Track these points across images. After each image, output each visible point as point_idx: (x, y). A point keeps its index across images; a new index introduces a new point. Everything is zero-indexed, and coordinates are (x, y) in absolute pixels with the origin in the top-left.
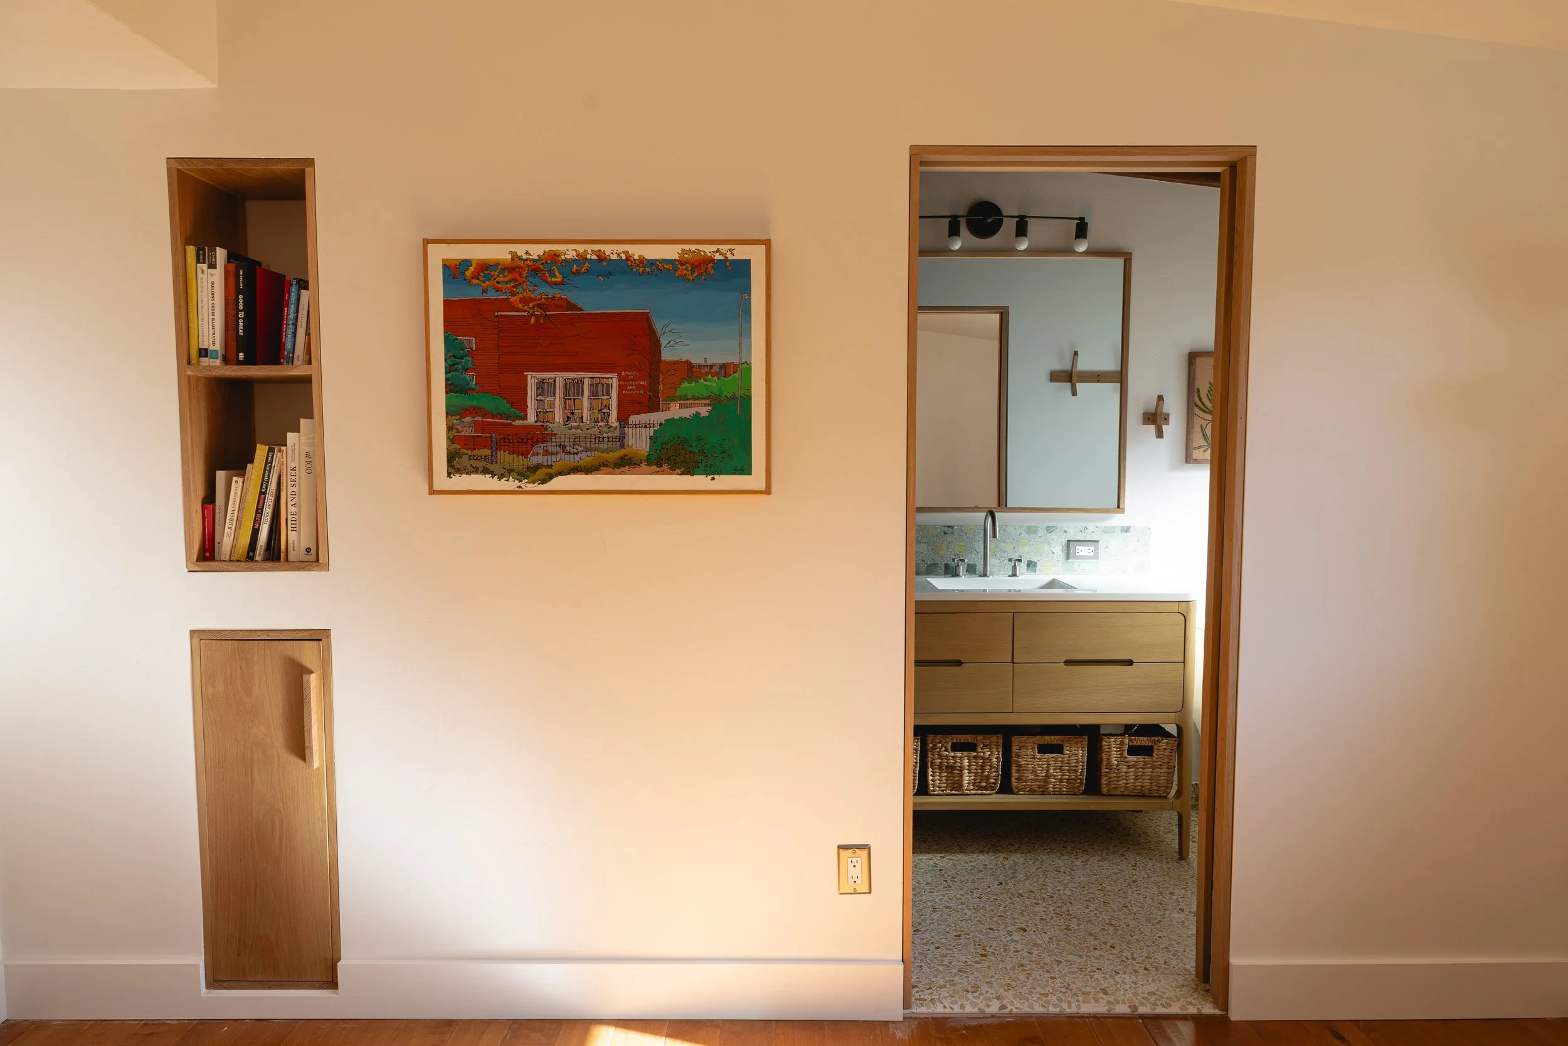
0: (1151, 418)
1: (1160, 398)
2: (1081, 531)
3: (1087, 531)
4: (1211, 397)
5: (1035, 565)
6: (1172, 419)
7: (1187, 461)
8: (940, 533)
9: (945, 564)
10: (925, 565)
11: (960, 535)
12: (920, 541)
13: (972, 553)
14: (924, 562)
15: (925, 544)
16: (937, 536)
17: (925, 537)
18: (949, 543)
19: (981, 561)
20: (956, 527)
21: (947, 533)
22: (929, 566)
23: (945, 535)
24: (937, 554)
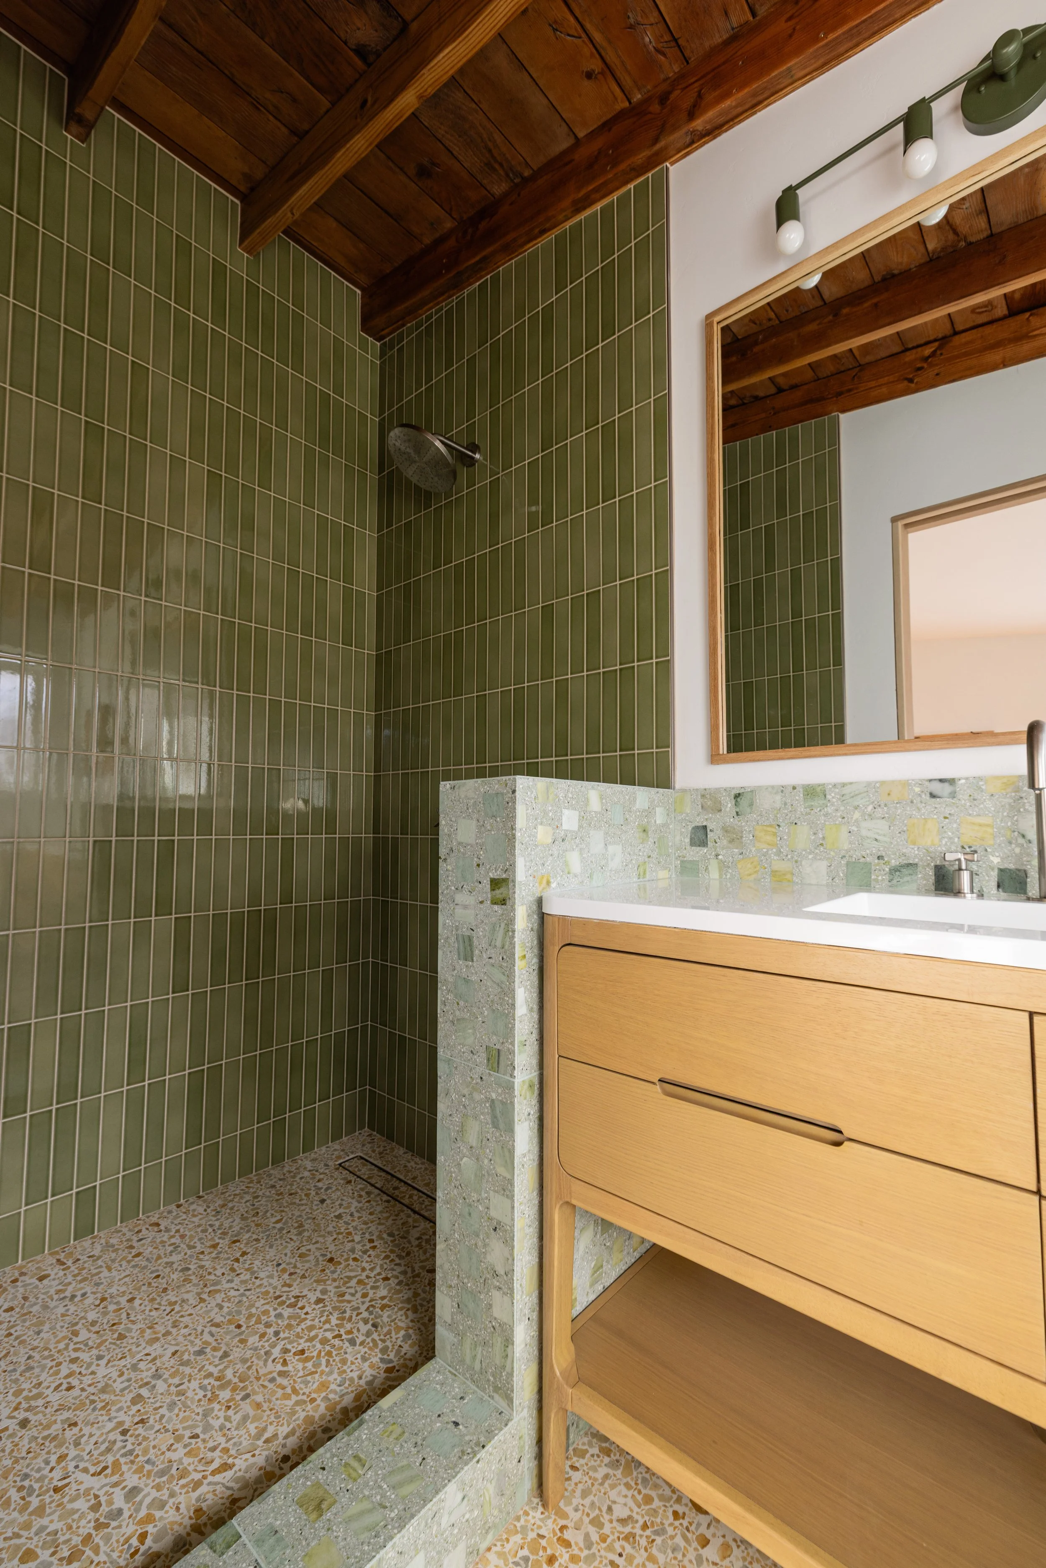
8: (920, 795)
9: (936, 867)
10: (884, 867)
11: (974, 800)
12: (870, 815)
13: (1010, 843)
14: (881, 861)
15: (883, 821)
16: (912, 802)
17: (883, 806)
18: (945, 818)
19: (1035, 862)
20: (963, 781)
21: (939, 794)
22: (895, 870)
23: (933, 800)
24: (914, 844)
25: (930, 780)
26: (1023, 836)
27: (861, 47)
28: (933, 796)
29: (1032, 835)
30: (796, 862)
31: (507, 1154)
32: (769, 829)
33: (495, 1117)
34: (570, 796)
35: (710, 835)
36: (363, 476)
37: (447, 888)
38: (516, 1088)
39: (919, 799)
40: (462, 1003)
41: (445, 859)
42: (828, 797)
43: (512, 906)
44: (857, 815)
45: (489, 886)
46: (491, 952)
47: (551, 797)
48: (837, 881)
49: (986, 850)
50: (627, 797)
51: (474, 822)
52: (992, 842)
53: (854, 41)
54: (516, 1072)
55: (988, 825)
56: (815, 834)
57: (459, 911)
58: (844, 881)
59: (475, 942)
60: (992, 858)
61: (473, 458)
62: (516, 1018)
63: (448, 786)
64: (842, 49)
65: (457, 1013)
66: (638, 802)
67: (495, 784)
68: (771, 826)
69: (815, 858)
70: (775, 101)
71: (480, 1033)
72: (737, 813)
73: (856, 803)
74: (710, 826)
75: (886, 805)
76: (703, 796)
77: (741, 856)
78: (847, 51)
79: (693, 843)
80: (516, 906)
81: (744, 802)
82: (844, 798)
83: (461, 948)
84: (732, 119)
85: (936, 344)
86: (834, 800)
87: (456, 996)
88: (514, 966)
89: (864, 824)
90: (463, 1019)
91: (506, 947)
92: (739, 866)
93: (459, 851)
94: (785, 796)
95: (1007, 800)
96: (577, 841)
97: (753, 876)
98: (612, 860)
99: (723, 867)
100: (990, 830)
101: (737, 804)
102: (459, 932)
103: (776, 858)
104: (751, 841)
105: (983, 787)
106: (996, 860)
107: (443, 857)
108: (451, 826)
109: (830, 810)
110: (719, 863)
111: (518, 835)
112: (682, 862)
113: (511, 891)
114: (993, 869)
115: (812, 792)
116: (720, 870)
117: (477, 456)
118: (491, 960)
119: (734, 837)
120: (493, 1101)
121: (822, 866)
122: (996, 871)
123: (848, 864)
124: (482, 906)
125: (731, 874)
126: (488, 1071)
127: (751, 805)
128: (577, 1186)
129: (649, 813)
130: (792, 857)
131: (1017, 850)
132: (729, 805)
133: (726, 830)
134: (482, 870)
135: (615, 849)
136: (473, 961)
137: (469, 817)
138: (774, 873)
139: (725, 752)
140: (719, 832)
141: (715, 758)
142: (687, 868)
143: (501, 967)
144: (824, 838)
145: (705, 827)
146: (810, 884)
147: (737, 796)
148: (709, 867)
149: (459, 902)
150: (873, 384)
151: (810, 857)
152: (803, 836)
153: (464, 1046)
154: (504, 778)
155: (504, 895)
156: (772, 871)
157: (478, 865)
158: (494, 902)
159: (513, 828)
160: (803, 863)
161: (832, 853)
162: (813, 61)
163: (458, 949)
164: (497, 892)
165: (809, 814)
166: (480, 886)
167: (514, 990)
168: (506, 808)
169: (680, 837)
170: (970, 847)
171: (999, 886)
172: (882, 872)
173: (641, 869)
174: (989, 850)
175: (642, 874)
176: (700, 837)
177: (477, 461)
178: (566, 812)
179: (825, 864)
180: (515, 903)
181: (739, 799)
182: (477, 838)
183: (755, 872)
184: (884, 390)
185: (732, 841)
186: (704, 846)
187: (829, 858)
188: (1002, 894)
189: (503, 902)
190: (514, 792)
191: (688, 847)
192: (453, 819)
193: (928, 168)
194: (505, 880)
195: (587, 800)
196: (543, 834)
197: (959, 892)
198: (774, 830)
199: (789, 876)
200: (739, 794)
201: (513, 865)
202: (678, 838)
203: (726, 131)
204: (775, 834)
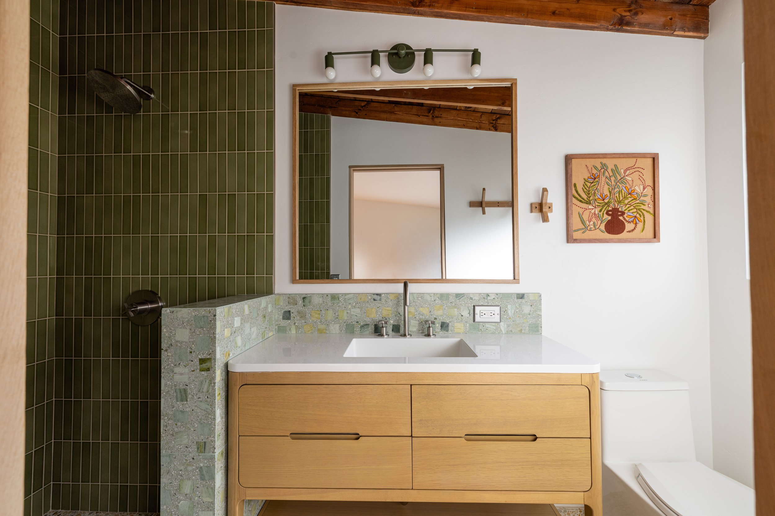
0: (537, 207)
1: (545, 190)
2: (484, 298)
3: (489, 298)
4: (585, 190)
5: (448, 326)
6: (554, 208)
7: (568, 241)
8: (370, 300)
9: (375, 325)
10: (358, 325)
11: (386, 301)
12: (354, 307)
13: (396, 316)
14: (358, 323)
15: (359, 309)
16: (368, 302)
17: (359, 303)
18: (378, 308)
19: (403, 322)
20: (383, 295)
21: (376, 299)
22: (362, 327)
23: (374, 301)
24: (368, 317)
25: (374, 294)
26: (399, 314)
27: (356, 10)
28: (374, 300)
29: (402, 313)
30: (328, 325)
31: (210, 490)
32: (317, 312)
33: (203, 475)
34: (237, 310)
35: (292, 315)
36: (46, 74)
37: (168, 365)
38: (216, 457)
39: (370, 301)
40: (179, 424)
41: (166, 350)
42: (340, 299)
43: (214, 371)
44: (350, 306)
45: (198, 363)
46: (200, 395)
47: (230, 314)
48: (342, 331)
49: (389, 319)
50: (258, 304)
51: (188, 331)
52: (391, 316)
53: (354, 7)
54: (216, 450)
55: (390, 310)
56: (335, 314)
57: (177, 377)
58: (345, 331)
59: (189, 391)
60: (391, 321)
61: (150, 96)
62: (216, 424)
63: (168, 311)
64: (350, 7)
65: (176, 429)
66: (262, 305)
67: (202, 311)
68: (318, 311)
69: (334, 323)
70: (324, 8)
71: (192, 436)
72: (304, 305)
73: (350, 302)
74: (292, 311)
75: (360, 303)
76: (289, 298)
77: (305, 323)
78: (352, 9)
79: (284, 318)
80: (216, 371)
81: (307, 301)
82: (345, 300)
83: (179, 395)
84: (306, 4)
85: (366, 103)
86: (342, 301)
87: (175, 421)
88: (215, 400)
89: (352, 310)
90: (180, 432)
91: (210, 391)
92: (304, 328)
93: (177, 345)
94: (323, 299)
95: (395, 302)
96: (240, 331)
97: (311, 331)
98: (253, 335)
99: (297, 328)
100: (390, 312)
101: (304, 301)
102: (177, 387)
103: (319, 324)
104: (310, 317)
105: (389, 297)
106: (392, 322)
107: (164, 349)
108: (171, 332)
109: (340, 304)
110: (295, 327)
111: (217, 336)
112: (278, 327)
113: (213, 364)
114: (391, 325)
115: (334, 297)
116: (296, 329)
117: (152, 96)
118: (200, 399)
119: (302, 315)
120: (201, 468)
121: (337, 326)
122: (392, 325)
123: (346, 325)
124: (193, 373)
125: (301, 331)
126: (197, 454)
127: (310, 302)
128: (249, 491)
129: (266, 308)
130: (326, 323)
131: (398, 318)
132: (301, 302)
133: (299, 312)
134: (194, 355)
135: (254, 329)
136: (187, 401)
137: (184, 327)
138: (319, 330)
139: (298, 279)
140: (296, 313)
141: (294, 281)
142: (281, 330)
143: (207, 401)
144: (338, 315)
145: (290, 311)
146: (333, 333)
147: (304, 298)
148: (291, 329)
149: (177, 372)
150: (343, 108)
151: (333, 323)
152: (330, 315)
153: (181, 445)
154: (208, 309)
155: (208, 367)
156: (318, 329)
157: (191, 352)
158: (201, 370)
159: (214, 333)
160: (330, 325)
161: (341, 321)
162: (339, 4)
163: (177, 396)
164: (204, 365)
165: (333, 306)
166: (192, 363)
167: (215, 412)
168: (210, 324)
169: (278, 316)
170: (385, 318)
171: (392, 331)
172: (358, 328)
173: (263, 335)
174: (390, 319)
175: (263, 336)
176: (287, 315)
177: (152, 98)
178: (236, 318)
179: (338, 325)
180: (215, 370)
181: (305, 300)
182: (190, 338)
183: (311, 330)
184: (347, 113)
185: (301, 317)
186: (289, 320)
187: (340, 323)
188: (393, 333)
189: (208, 370)
190: (215, 316)
191: (281, 320)
192: (173, 329)
193: (378, 76)
194: (209, 359)
195: (244, 310)
196: (227, 332)
197: (383, 335)
198: (319, 312)
199: (324, 331)
200: (305, 297)
201: (214, 352)
202: (277, 316)
203: (303, 6)
204: (319, 314)
